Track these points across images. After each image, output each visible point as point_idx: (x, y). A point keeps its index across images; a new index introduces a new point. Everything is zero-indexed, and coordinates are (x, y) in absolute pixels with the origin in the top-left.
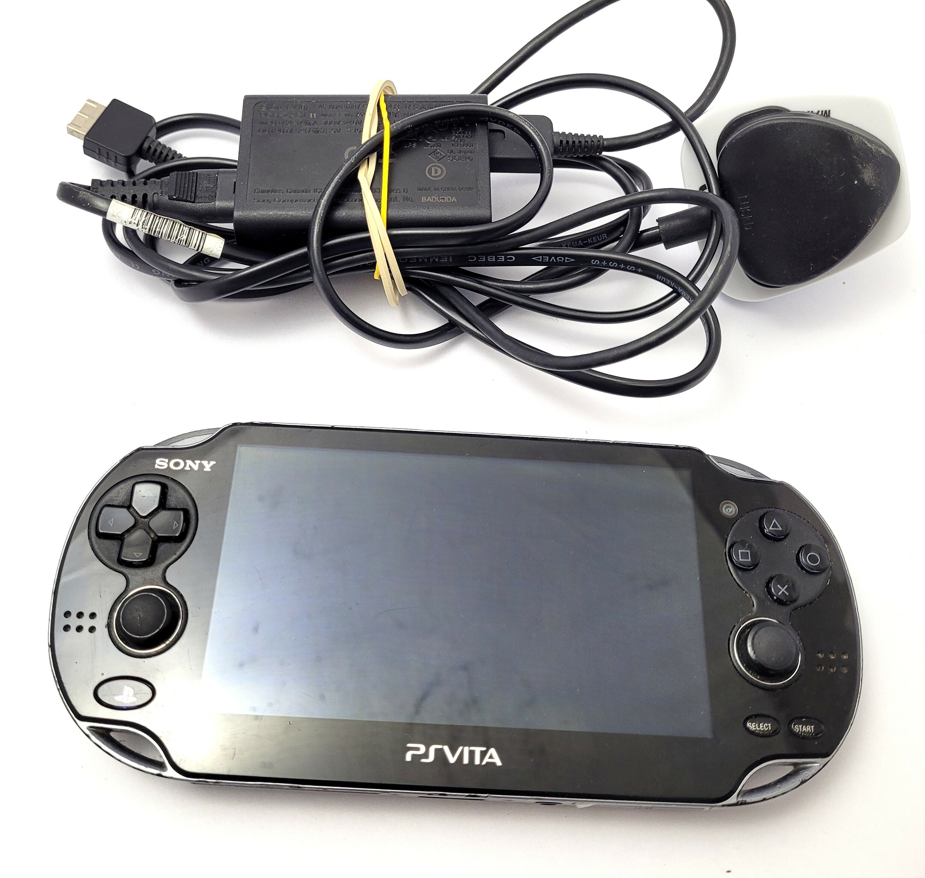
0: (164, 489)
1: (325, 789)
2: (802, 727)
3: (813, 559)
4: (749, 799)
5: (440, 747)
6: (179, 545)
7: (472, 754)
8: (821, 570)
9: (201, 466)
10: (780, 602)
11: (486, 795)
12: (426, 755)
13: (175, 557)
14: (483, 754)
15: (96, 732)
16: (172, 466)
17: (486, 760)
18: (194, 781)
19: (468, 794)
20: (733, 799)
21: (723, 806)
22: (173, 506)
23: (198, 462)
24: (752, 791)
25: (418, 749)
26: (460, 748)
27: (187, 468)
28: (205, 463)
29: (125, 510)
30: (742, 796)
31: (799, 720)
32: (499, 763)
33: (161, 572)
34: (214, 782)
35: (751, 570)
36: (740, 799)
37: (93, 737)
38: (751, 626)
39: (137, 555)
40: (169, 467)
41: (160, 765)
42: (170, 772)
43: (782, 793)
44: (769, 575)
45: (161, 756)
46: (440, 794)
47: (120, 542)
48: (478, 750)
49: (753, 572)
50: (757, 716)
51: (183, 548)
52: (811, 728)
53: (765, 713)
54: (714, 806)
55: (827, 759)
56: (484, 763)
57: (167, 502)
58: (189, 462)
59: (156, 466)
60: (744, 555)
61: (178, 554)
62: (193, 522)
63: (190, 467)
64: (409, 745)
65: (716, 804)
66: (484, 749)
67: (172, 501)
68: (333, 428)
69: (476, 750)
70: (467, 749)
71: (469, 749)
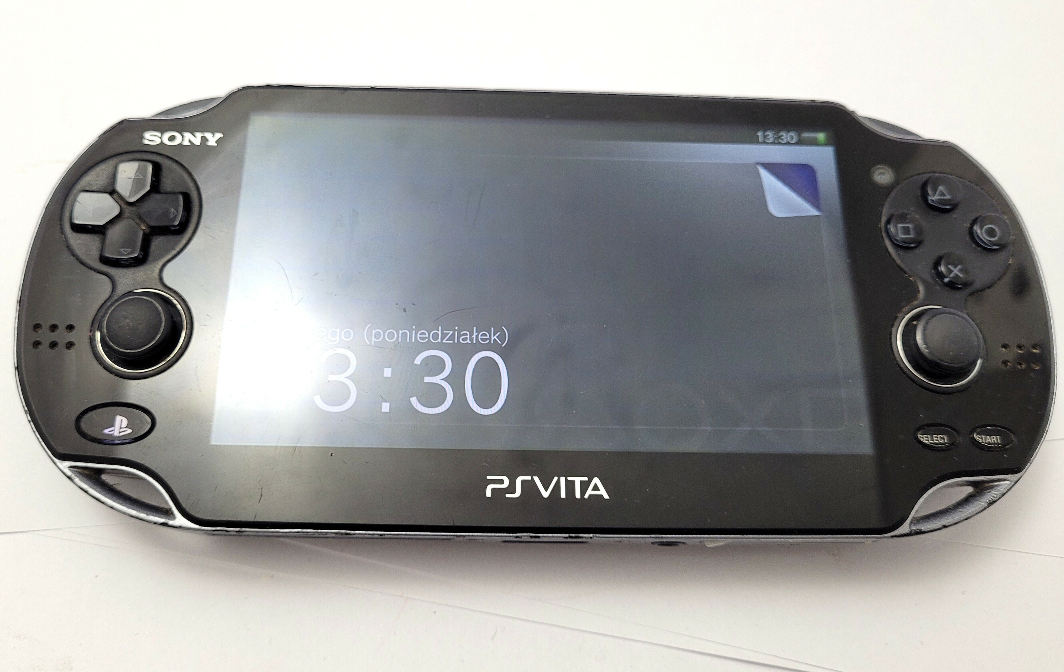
0: (157, 169)
1: (381, 535)
2: (986, 438)
3: (991, 233)
4: (924, 527)
5: (529, 478)
6: (178, 237)
7: (570, 486)
8: (1002, 246)
9: (204, 139)
10: (952, 285)
11: (591, 535)
12: (512, 488)
13: (174, 252)
14: (585, 486)
15: (81, 474)
16: (166, 142)
17: (590, 492)
18: (211, 530)
19: (567, 535)
20: (905, 528)
21: (893, 537)
22: (169, 190)
23: (199, 135)
24: (927, 518)
25: (502, 482)
26: (556, 479)
27: (186, 143)
28: (208, 135)
29: (107, 197)
30: (915, 524)
31: (983, 429)
32: (606, 496)
33: (157, 271)
34: (237, 532)
35: (912, 248)
36: (914, 528)
37: (77, 480)
38: (917, 317)
39: (125, 251)
40: (162, 143)
41: (167, 513)
42: (180, 520)
43: (965, 517)
44: (936, 254)
45: (166, 502)
46: (531, 537)
47: (101, 236)
48: (578, 480)
49: (916, 251)
50: (929, 425)
51: (184, 242)
52: (997, 439)
53: (940, 421)
54: (880, 538)
55: (1018, 475)
56: (586, 496)
57: (162, 185)
58: (188, 136)
59: (146, 142)
60: (906, 231)
61: (178, 249)
62: (196, 209)
63: (190, 141)
64: (489, 477)
65: (884, 535)
66: (586, 479)
67: (167, 183)
68: (373, 89)
69: (575, 481)
70: (563, 479)
71: (566, 480)
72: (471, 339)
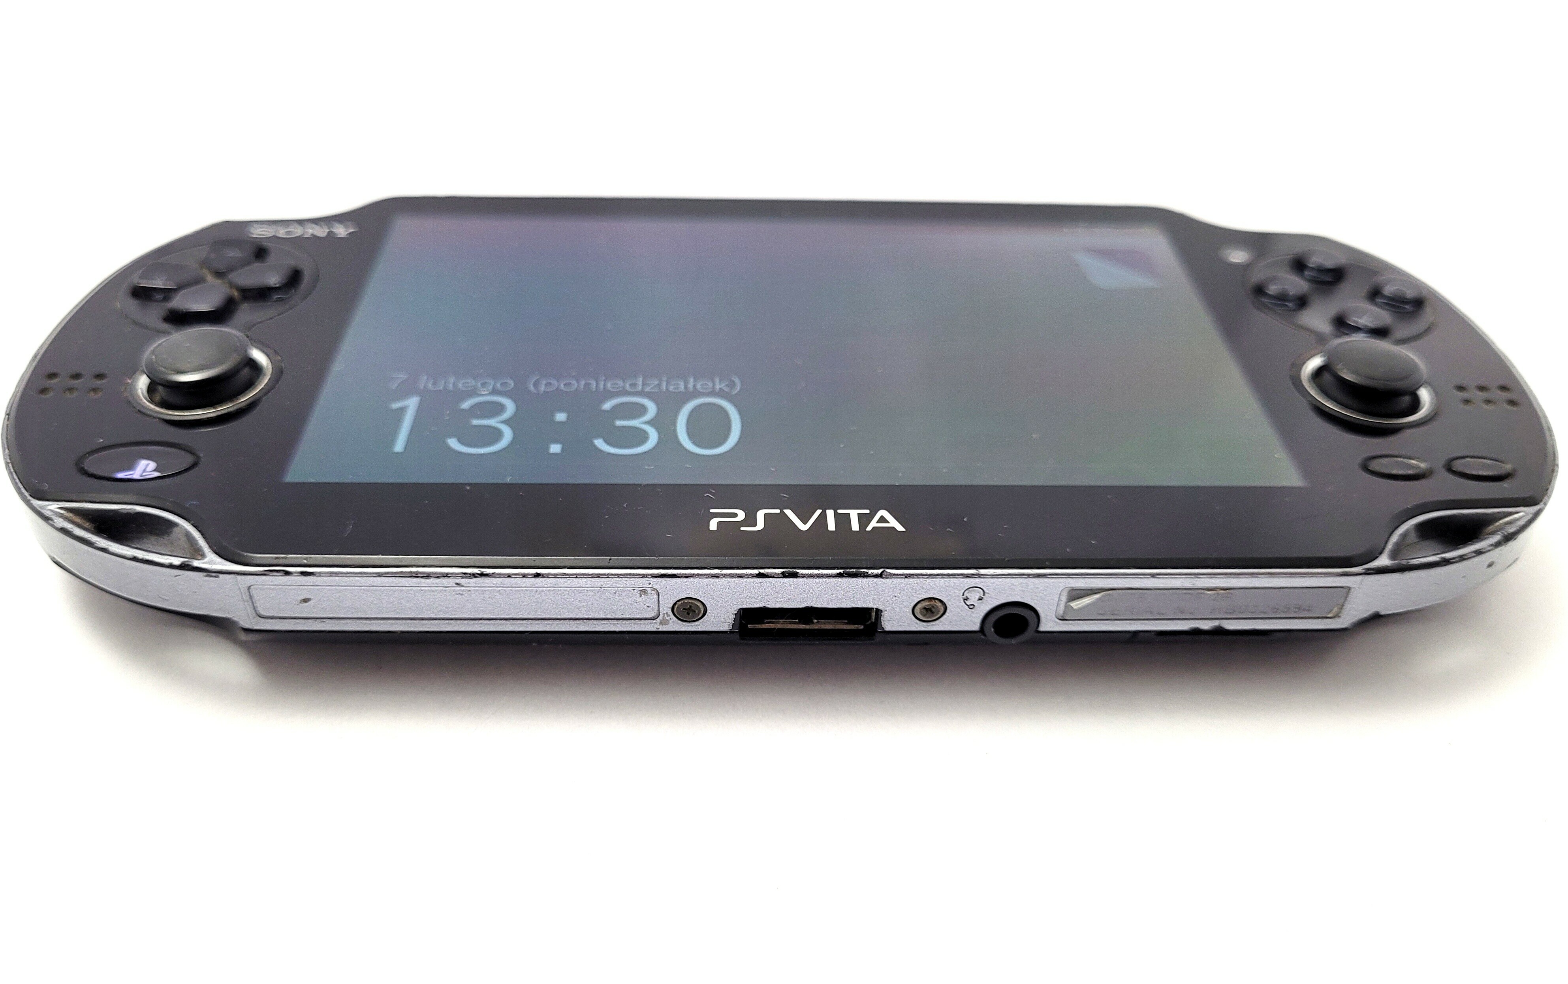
5: (776, 512)
7: (843, 521)
9: (332, 233)
11: (880, 571)
12: (751, 520)
14: (864, 520)
16: (280, 235)
17: (874, 524)
20: (1383, 561)
25: (735, 515)
26: (819, 512)
27: (307, 236)
32: (900, 528)
40: (275, 236)
42: (212, 560)
48: (854, 514)
56: (868, 529)
59: (254, 236)
63: (312, 234)
64: (712, 511)
66: (866, 511)
69: (849, 514)
70: (830, 514)
71: (836, 514)
72: (686, 387)
